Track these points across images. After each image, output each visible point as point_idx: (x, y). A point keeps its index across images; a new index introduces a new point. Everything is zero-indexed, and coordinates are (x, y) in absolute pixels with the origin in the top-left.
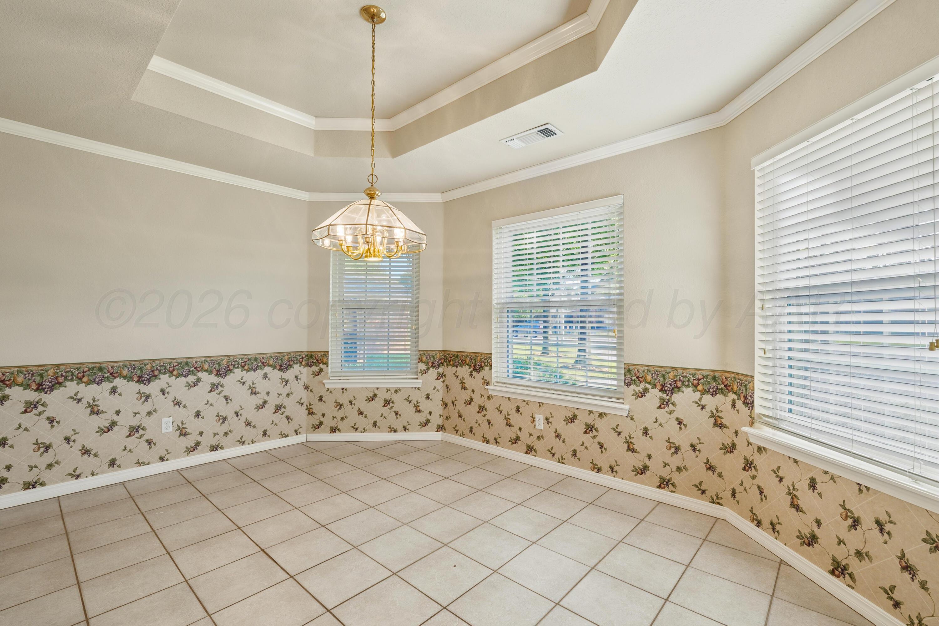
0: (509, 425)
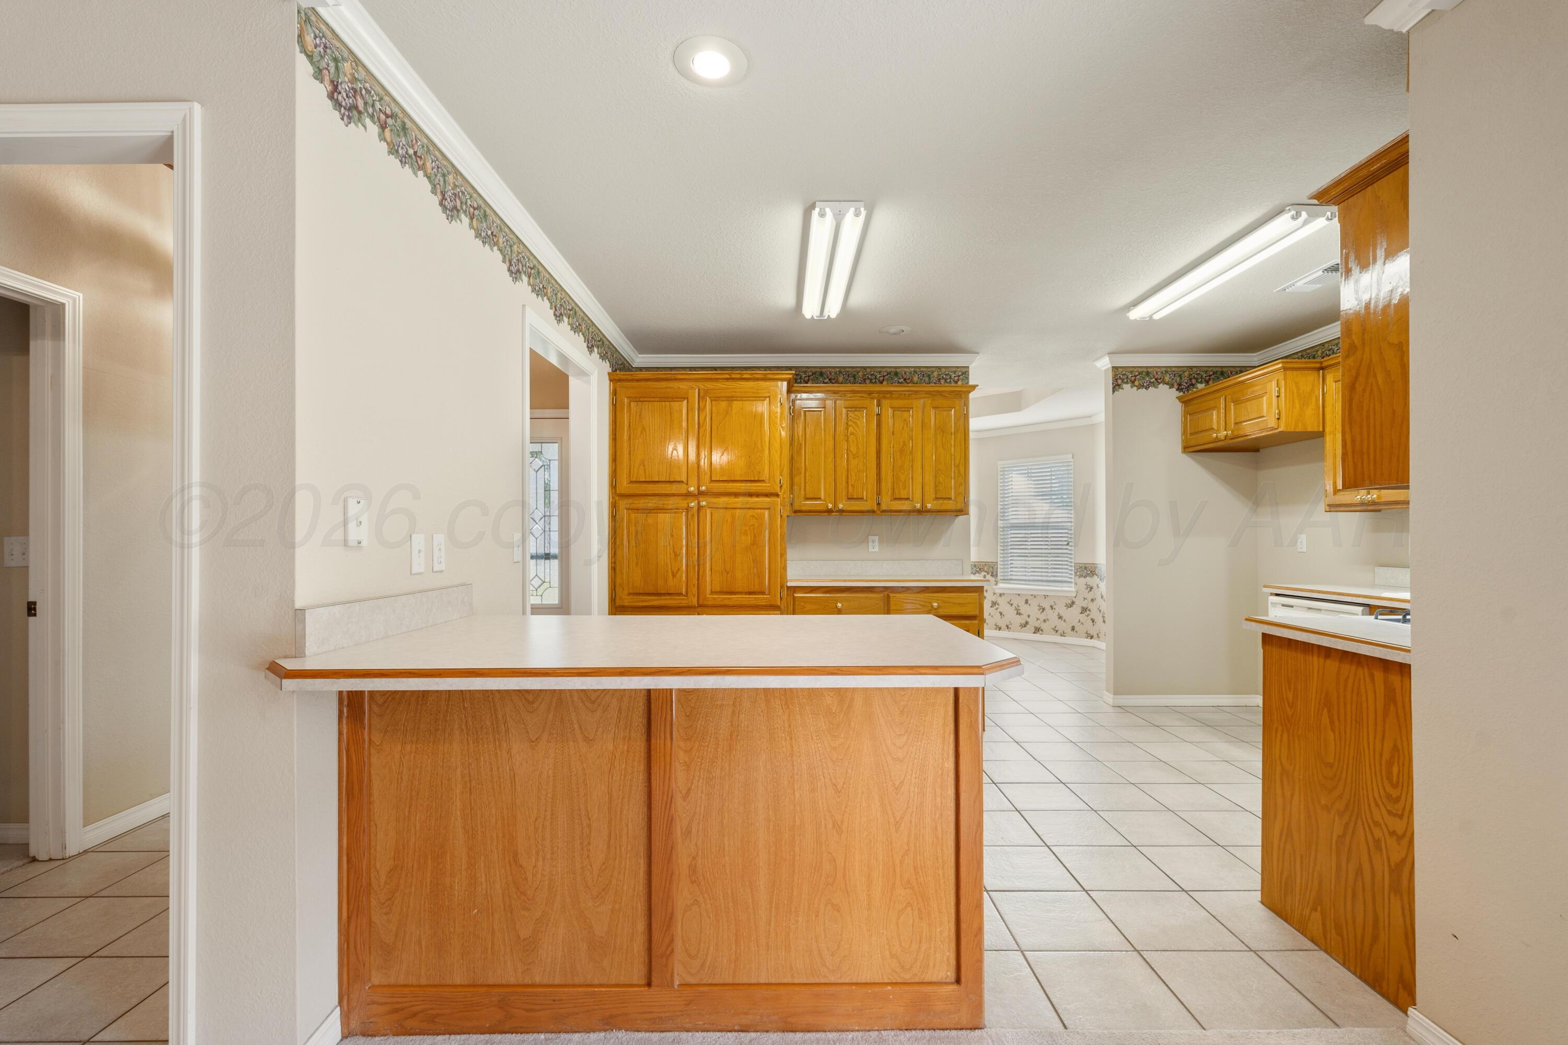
0: (1019, 614)
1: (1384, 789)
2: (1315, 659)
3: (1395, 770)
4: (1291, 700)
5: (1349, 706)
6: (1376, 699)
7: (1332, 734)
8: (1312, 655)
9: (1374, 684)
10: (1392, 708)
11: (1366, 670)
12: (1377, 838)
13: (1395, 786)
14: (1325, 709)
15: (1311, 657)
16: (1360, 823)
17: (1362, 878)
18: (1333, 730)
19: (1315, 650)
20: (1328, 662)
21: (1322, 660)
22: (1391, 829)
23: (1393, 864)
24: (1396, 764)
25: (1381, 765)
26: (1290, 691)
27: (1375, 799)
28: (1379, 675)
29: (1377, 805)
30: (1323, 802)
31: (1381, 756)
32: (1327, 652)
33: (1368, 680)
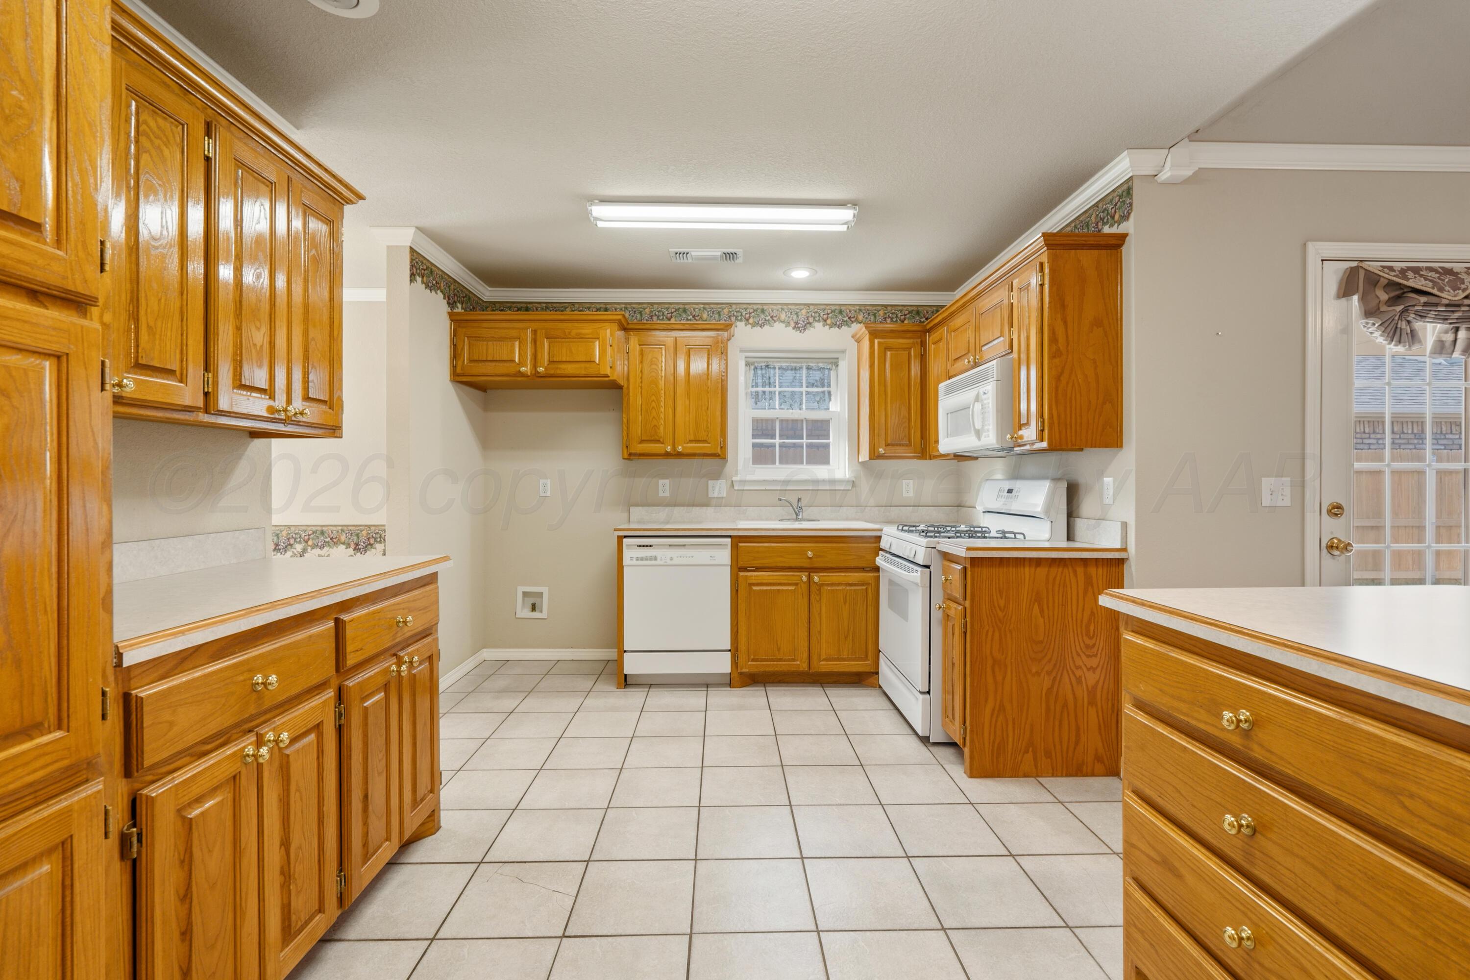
1: (1084, 642)
2: (1027, 569)
3: (1092, 628)
4: (1002, 605)
5: (1056, 597)
6: (1078, 587)
7: (1042, 620)
8: (1024, 567)
9: (1076, 577)
10: (1090, 588)
11: (1070, 569)
12: (1078, 676)
13: (1091, 638)
14: (1036, 604)
15: (1022, 569)
16: (1065, 672)
17: (1067, 708)
18: (1043, 617)
19: (1027, 563)
20: (1038, 569)
21: (1033, 569)
22: (1089, 667)
23: (1090, 687)
24: (1092, 624)
25: (1081, 627)
26: (1002, 598)
27: (1077, 652)
28: (1080, 570)
29: (1079, 655)
30: (1034, 670)
31: (1082, 621)
32: (1038, 562)
33: (1072, 575)
